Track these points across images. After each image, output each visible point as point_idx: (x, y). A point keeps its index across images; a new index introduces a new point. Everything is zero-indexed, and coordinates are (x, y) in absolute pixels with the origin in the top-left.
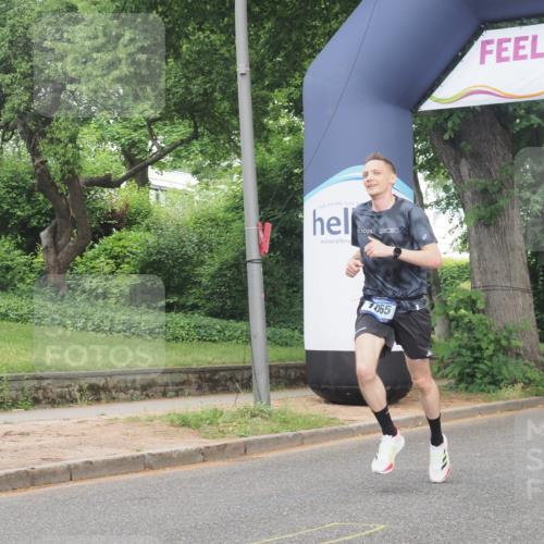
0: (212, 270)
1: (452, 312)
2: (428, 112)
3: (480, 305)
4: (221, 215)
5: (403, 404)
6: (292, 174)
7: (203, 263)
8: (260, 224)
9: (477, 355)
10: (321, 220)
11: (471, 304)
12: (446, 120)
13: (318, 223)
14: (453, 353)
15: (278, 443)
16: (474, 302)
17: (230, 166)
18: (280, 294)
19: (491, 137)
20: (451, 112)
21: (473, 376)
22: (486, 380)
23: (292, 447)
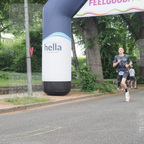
0: (18, 60)
1: (81, 71)
2: (75, 18)
3: (88, 69)
4: (20, 45)
5: (68, 95)
6: (40, 35)
7: (15, 58)
8: (30, 48)
9: (88, 82)
10: (47, 47)
11: (86, 69)
12: (80, 20)
13: (46, 48)
14: (81, 82)
15: (34, 106)
16: (87, 68)
17: (23, 32)
18: (36, 67)
19: (92, 25)
20: (82, 18)
21: (86, 88)
22: (90, 89)
23: (38, 107)
